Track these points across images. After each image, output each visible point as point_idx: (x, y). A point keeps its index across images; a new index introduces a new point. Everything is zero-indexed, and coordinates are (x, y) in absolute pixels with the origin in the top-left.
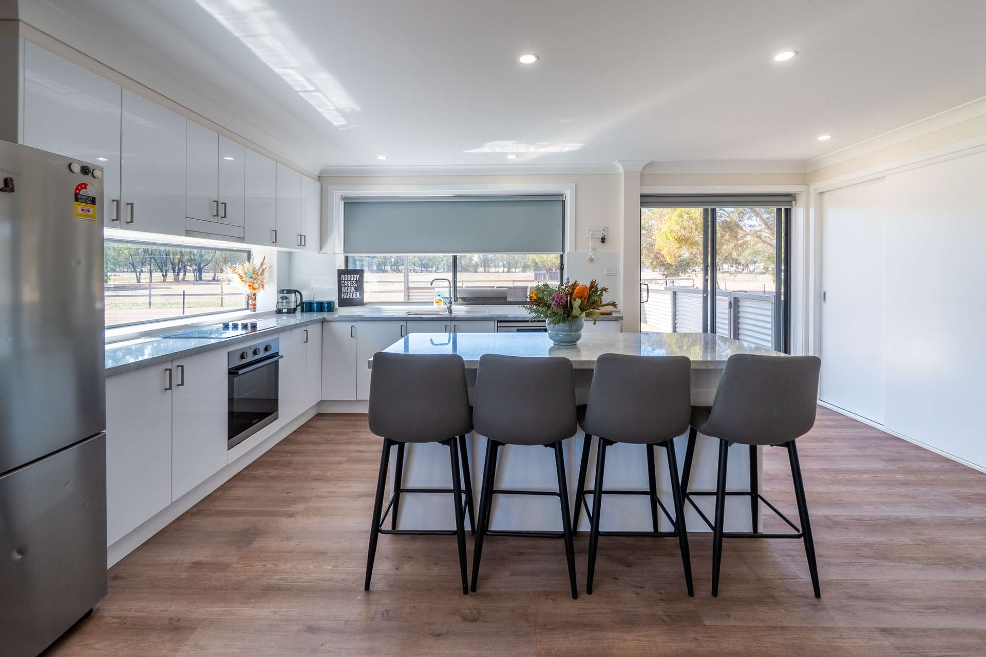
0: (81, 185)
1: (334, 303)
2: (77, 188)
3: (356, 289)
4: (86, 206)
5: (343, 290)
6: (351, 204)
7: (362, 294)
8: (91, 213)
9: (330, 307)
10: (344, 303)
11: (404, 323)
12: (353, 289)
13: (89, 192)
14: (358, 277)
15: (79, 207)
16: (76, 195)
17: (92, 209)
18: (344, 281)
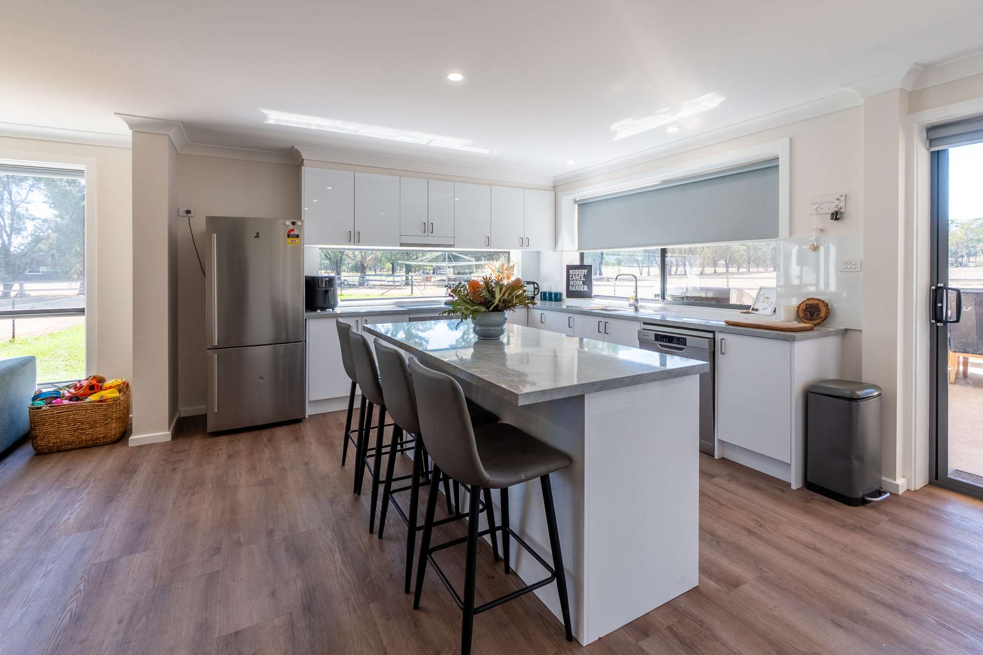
0: (291, 230)
1: (561, 294)
2: (289, 232)
3: (584, 283)
4: (293, 239)
5: (571, 283)
6: (583, 205)
7: (590, 287)
8: (296, 242)
9: (557, 298)
10: (571, 294)
11: (571, 315)
12: (581, 283)
13: (296, 232)
14: (586, 272)
15: (290, 240)
16: (288, 235)
17: (297, 240)
18: (573, 275)
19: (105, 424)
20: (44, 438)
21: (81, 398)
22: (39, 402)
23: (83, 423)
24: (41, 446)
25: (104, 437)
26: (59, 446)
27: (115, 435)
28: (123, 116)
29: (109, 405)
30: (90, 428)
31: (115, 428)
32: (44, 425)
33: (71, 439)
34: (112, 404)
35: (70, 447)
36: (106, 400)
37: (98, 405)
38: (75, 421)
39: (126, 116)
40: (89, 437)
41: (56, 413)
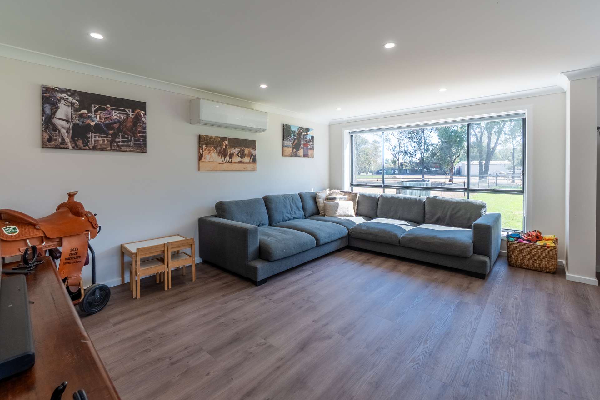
19: (548, 261)
20: (515, 258)
21: (532, 242)
22: (511, 238)
23: (535, 256)
24: (513, 262)
25: (547, 268)
26: (522, 265)
27: (554, 269)
28: (564, 73)
29: (551, 250)
30: (540, 261)
31: (554, 265)
32: (515, 251)
33: (529, 263)
34: (553, 250)
35: (528, 267)
36: (549, 247)
37: (544, 248)
38: (531, 255)
39: (565, 73)
40: (538, 265)
41: (521, 247)
